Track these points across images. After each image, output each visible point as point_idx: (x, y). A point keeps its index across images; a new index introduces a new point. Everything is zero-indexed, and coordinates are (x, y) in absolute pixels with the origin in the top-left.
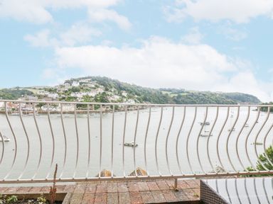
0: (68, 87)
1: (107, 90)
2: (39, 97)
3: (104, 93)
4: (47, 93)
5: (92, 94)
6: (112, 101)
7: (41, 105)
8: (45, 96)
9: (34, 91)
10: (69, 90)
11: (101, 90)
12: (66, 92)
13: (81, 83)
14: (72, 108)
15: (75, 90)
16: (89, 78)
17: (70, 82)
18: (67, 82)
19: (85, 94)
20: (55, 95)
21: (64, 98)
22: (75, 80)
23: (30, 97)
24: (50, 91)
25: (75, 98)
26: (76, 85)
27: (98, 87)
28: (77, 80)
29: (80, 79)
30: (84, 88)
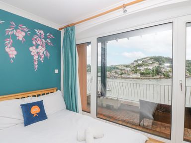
0: (136, 64)
1: (160, 64)
2: (121, 70)
3: (158, 67)
4: (125, 68)
5: (151, 67)
6: (165, 71)
7: (122, 74)
8: (124, 69)
9: (119, 67)
10: (136, 66)
11: (156, 65)
12: (134, 67)
13: (143, 62)
14: (138, 76)
15: (140, 66)
16: (148, 58)
17: (137, 61)
18: (135, 61)
19: (146, 67)
20: (129, 69)
21: (133, 70)
22: (139, 60)
23: (117, 70)
24: (126, 66)
25: (140, 70)
26: (140, 62)
27: (154, 63)
28: (141, 60)
29: (143, 59)
30: (145, 64)
